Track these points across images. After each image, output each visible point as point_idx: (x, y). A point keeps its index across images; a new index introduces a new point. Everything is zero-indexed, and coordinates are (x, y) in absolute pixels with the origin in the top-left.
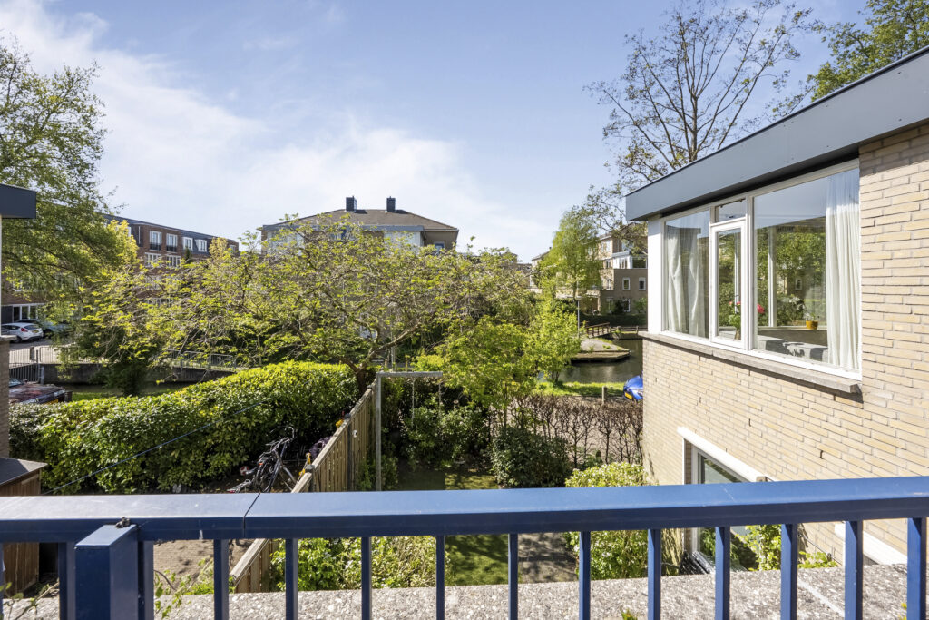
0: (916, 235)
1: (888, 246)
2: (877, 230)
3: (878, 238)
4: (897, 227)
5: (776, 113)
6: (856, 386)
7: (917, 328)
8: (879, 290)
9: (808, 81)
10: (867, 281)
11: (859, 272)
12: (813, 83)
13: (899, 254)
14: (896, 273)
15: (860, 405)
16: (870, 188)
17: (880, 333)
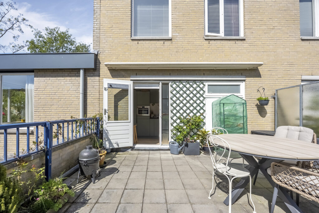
0: (45, 94)
1: (40, 96)
2: (38, 91)
3: (38, 94)
4: (42, 91)
5: (14, 48)
6: (32, 131)
7: (45, 115)
8: (38, 106)
9: (26, 43)
10: (35, 104)
11: (33, 101)
12: (28, 43)
13: (42, 98)
14: (41, 102)
15: (33, 136)
16: (36, 81)
17: (38, 117)
